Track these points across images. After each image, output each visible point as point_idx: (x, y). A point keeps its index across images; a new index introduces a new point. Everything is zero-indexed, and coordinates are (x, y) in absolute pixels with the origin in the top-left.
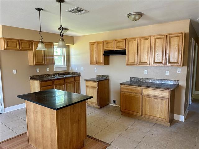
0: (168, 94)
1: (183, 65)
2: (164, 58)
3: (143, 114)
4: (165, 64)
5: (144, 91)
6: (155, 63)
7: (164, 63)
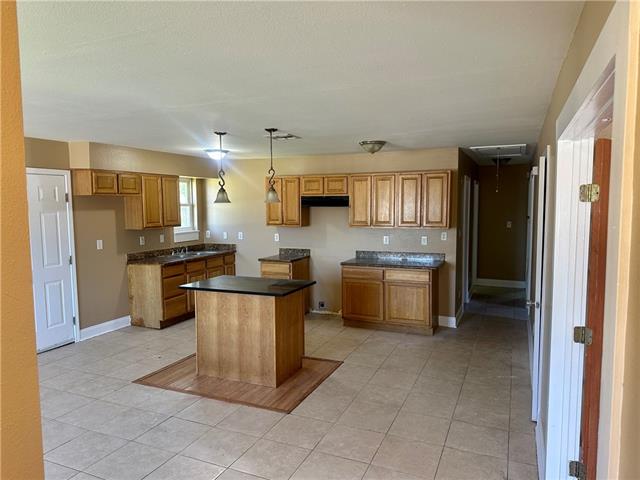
0: (427, 277)
1: (450, 227)
2: (419, 214)
3: (387, 317)
4: (421, 225)
5: (387, 274)
6: (403, 222)
7: (419, 222)
